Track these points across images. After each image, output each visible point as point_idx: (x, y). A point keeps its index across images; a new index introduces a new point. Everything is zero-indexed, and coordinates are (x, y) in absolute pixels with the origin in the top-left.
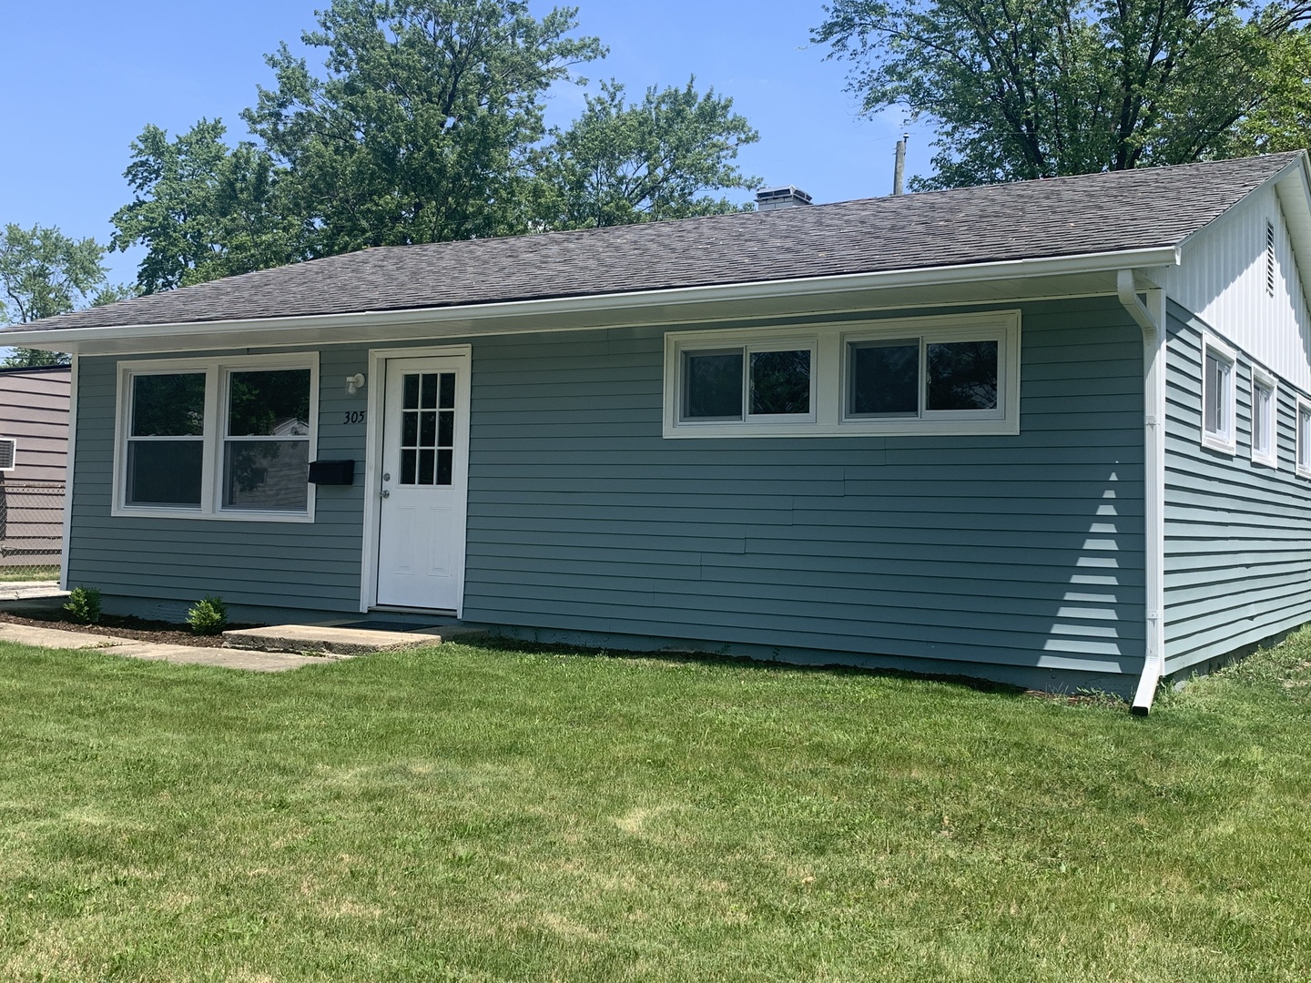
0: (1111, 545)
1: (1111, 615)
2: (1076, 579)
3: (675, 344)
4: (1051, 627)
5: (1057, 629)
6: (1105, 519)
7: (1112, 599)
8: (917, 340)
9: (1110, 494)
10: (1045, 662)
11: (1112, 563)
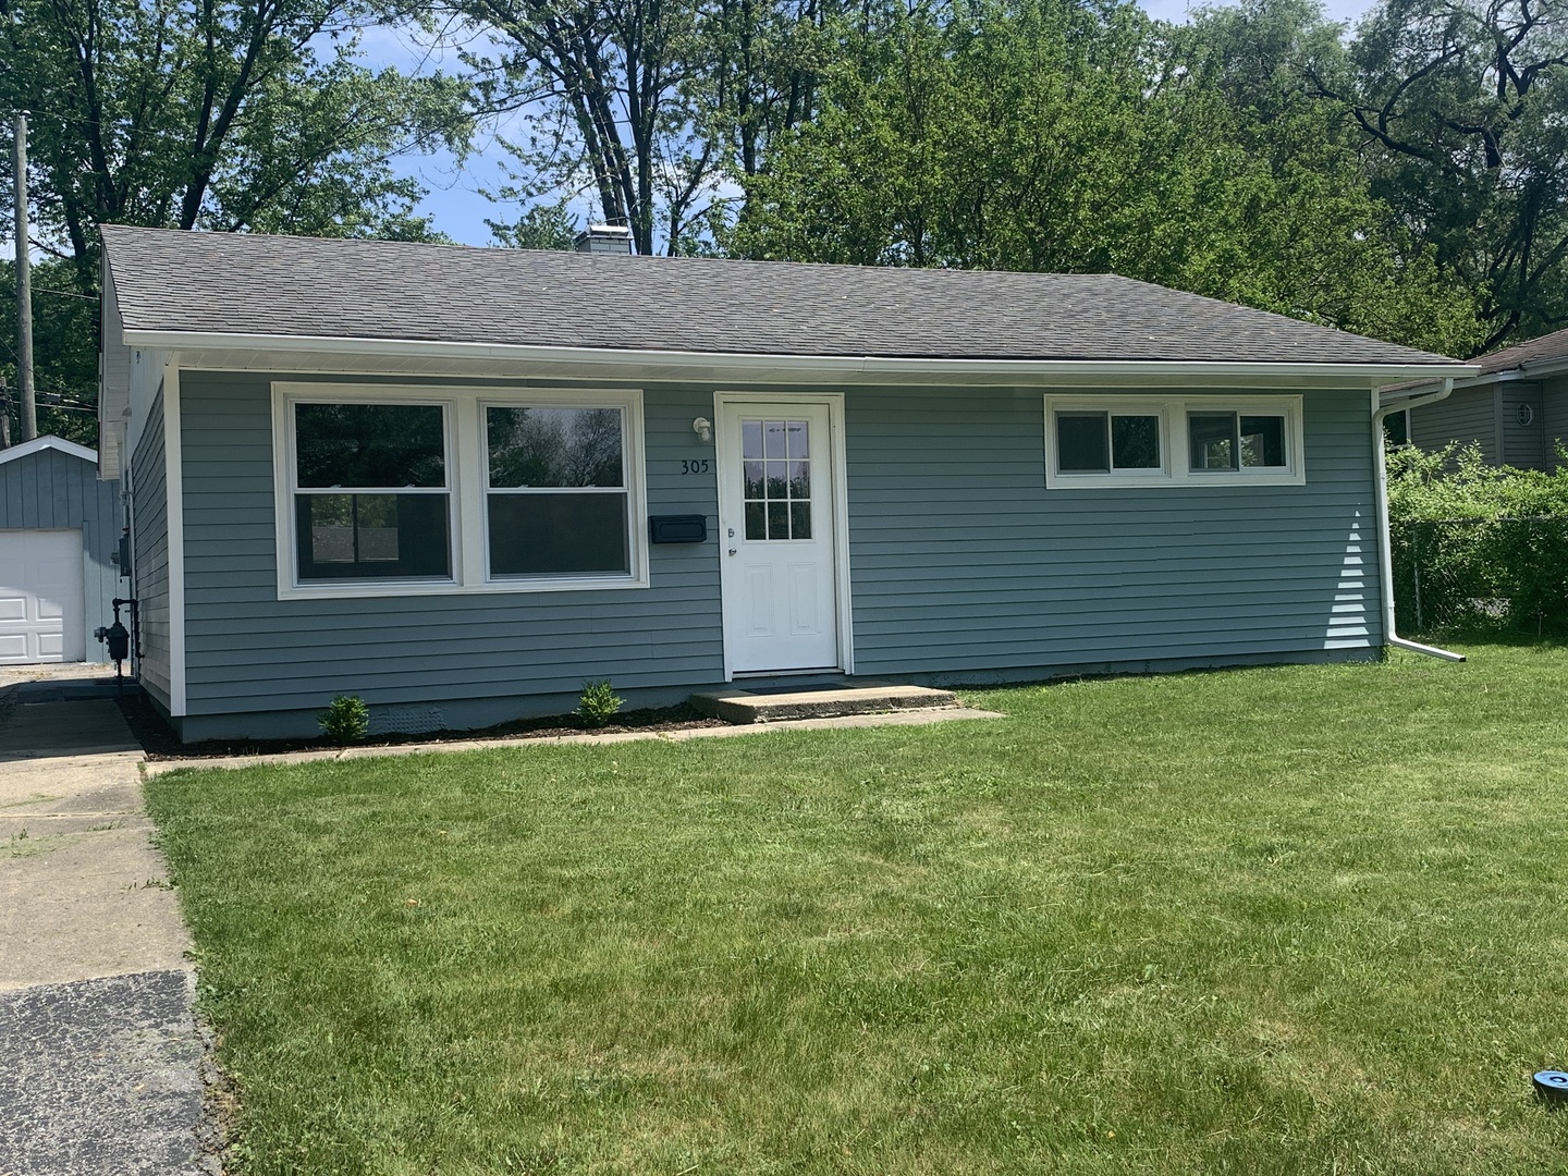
0: (1358, 561)
1: (1360, 608)
2: (1342, 585)
3: (1053, 404)
4: (1328, 621)
5: (1333, 621)
6: (1354, 543)
7: (1360, 597)
8: (1236, 412)
9: (1356, 526)
10: (1329, 645)
11: (1359, 573)
